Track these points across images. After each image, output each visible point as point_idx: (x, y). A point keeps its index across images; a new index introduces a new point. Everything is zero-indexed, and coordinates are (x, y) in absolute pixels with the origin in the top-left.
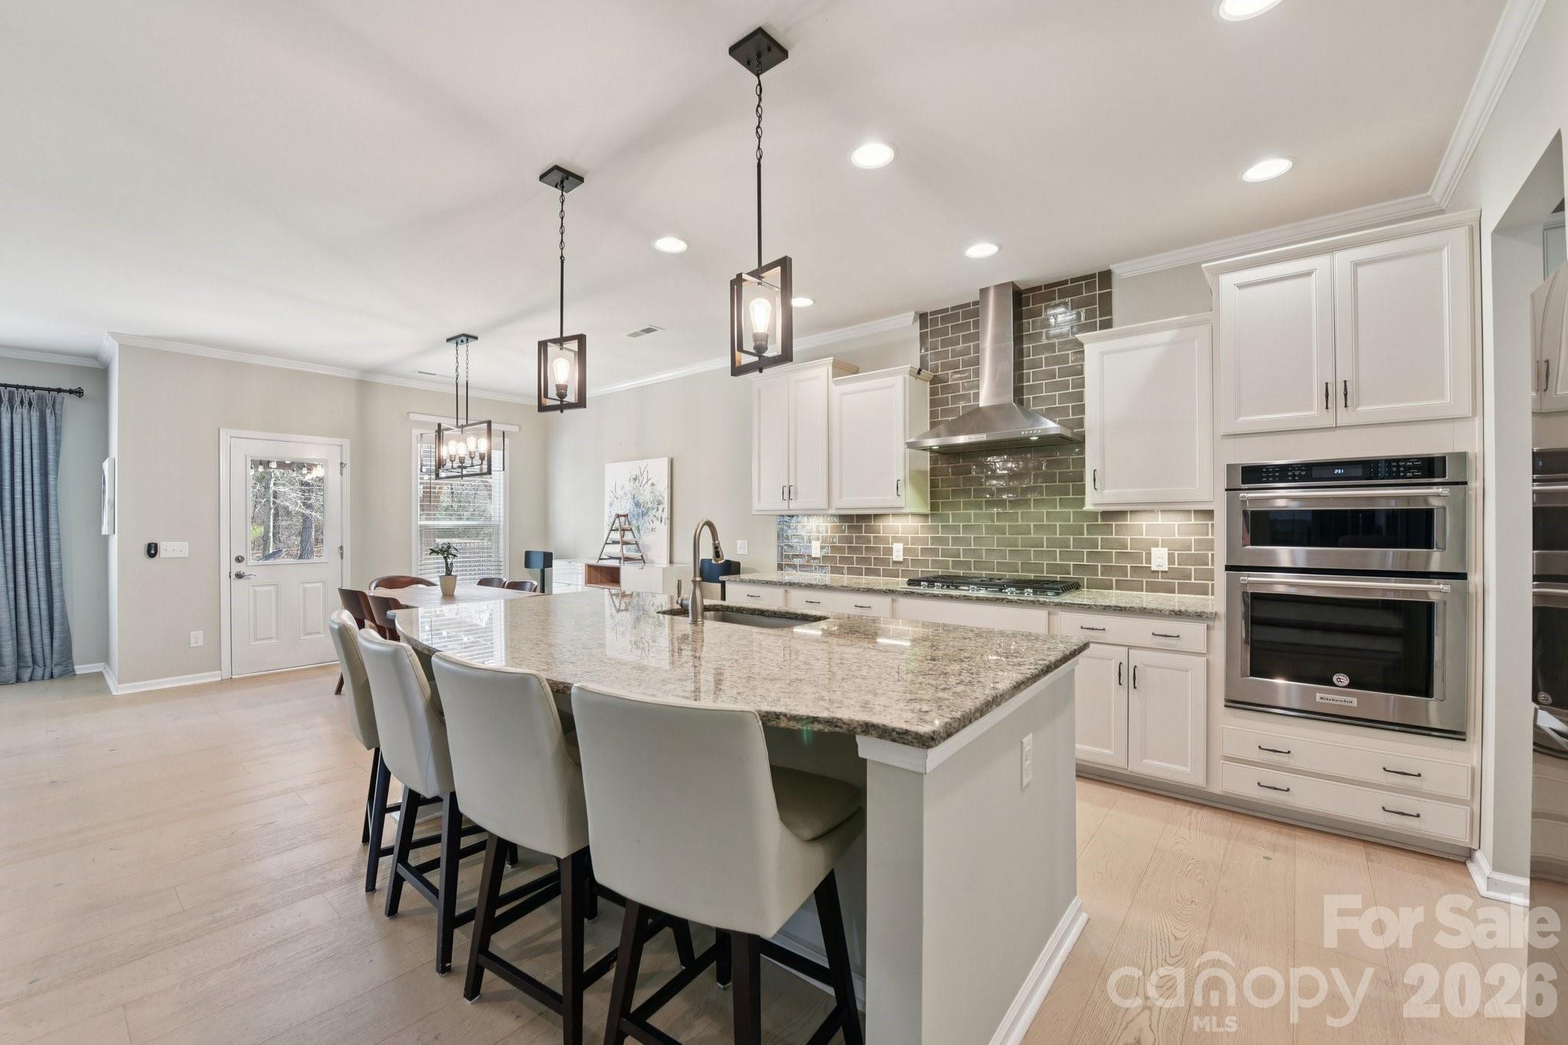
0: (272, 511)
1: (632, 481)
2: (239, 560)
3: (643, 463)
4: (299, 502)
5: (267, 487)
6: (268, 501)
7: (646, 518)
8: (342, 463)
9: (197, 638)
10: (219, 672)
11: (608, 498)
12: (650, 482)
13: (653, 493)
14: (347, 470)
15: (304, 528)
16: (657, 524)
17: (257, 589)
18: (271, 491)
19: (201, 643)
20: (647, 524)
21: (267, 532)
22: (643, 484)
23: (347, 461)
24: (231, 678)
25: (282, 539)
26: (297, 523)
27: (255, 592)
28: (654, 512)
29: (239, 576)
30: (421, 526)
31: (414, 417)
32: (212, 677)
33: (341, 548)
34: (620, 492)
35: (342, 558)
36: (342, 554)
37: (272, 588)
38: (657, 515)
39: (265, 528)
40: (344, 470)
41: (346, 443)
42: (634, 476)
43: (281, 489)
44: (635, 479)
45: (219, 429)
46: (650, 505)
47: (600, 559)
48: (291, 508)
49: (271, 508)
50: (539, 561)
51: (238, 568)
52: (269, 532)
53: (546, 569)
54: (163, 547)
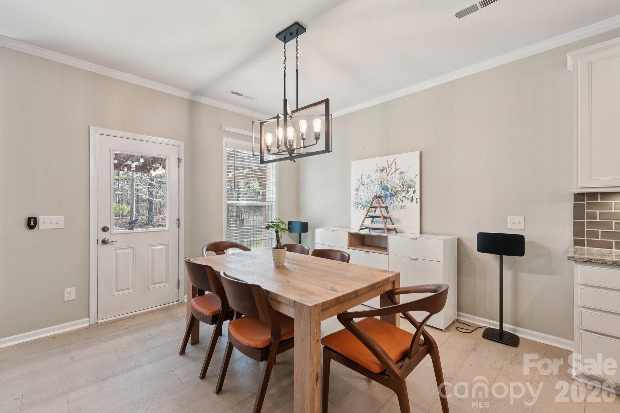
0: (135, 198)
1: (379, 172)
2: (105, 229)
3: (390, 158)
4: (148, 193)
5: (132, 186)
6: (133, 193)
7: (395, 199)
8: (179, 159)
9: (70, 293)
10: (88, 319)
11: (354, 185)
12: (398, 172)
13: (402, 179)
14: (182, 164)
15: (149, 207)
16: (407, 203)
17: (118, 251)
18: (134, 188)
19: (73, 297)
20: (396, 203)
21: (132, 208)
22: (391, 173)
23: (182, 157)
24: (97, 323)
25: (140, 211)
26: (147, 204)
27: (117, 254)
28: (404, 194)
29: (104, 242)
30: (228, 204)
31: (225, 128)
32: (83, 323)
33: (178, 220)
34: (365, 180)
35: (179, 227)
36: (179, 224)
37: (130, 250)
38: (407, 196)
39: (131, 207)
40: (180, 164)
41: (182, 144)
42: (381, 168)
43: (140, 188)
44: (382, 171)
45: (89, 127)
46: (399, 188)
47: (361, 229)
48: (144, 196)
49: (134, 197)
50: (297, 228)
51: (104, 236)
52: (133, 208)
53: (302, 234)
54: (41, 220)
